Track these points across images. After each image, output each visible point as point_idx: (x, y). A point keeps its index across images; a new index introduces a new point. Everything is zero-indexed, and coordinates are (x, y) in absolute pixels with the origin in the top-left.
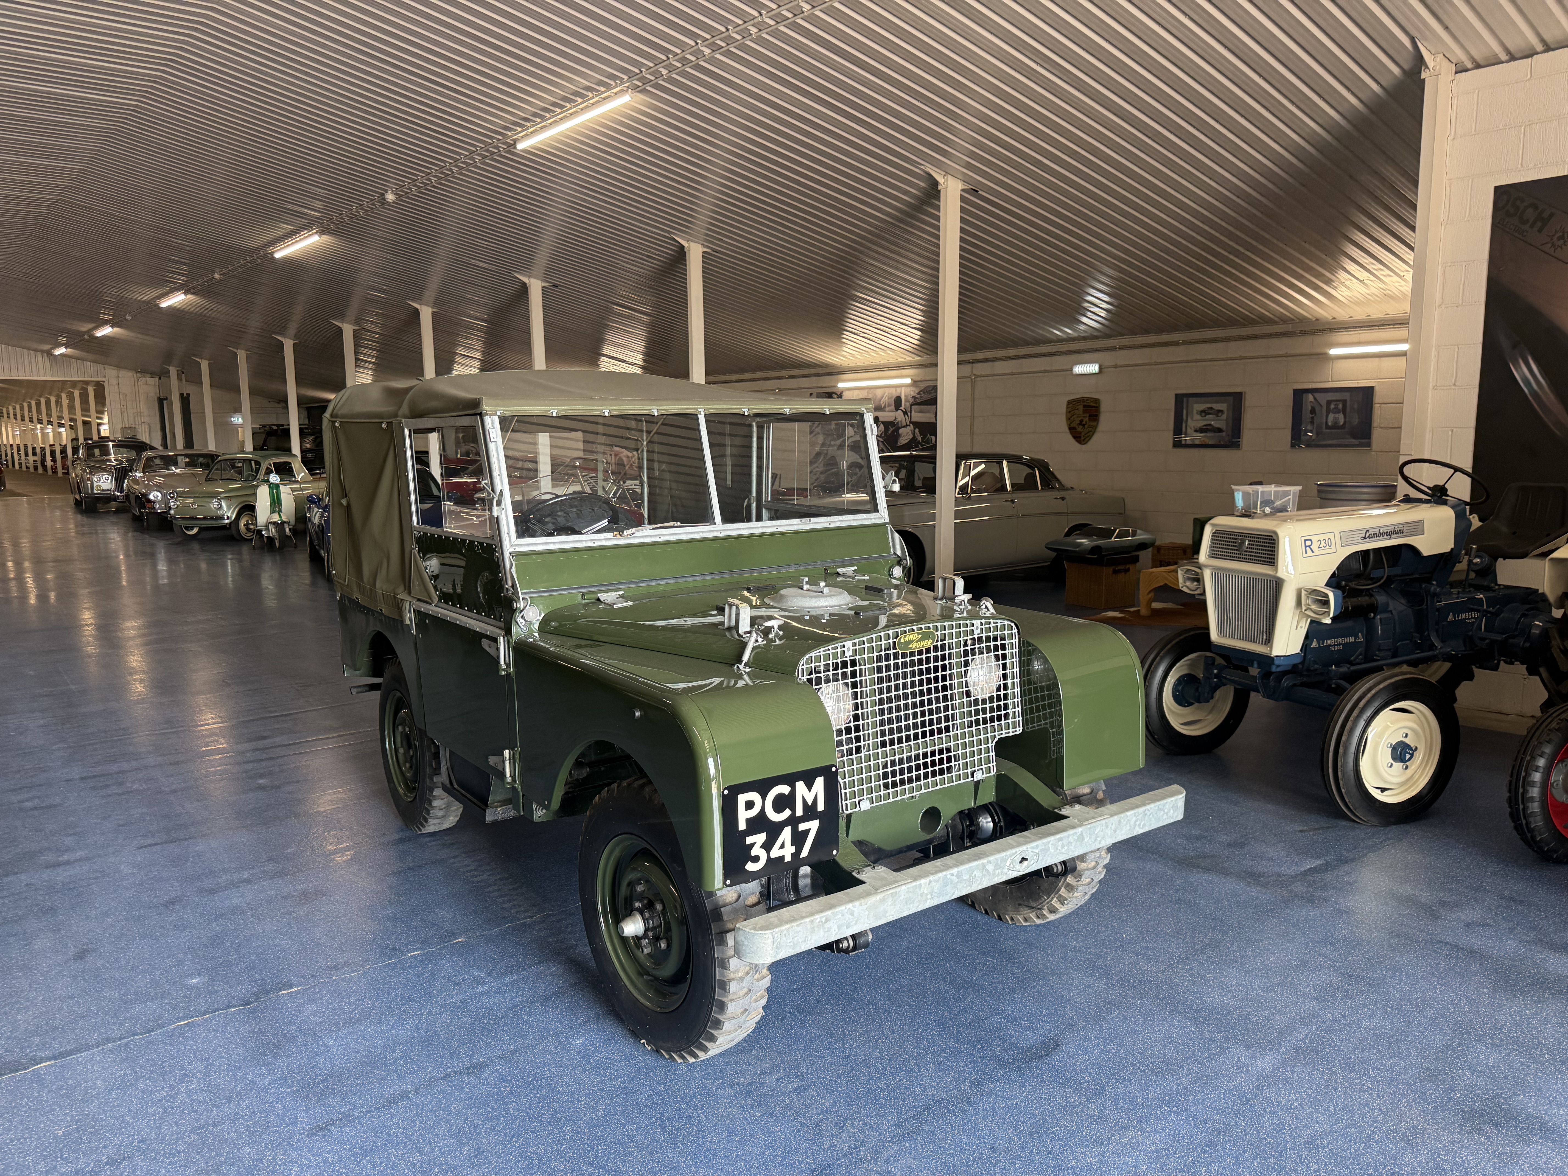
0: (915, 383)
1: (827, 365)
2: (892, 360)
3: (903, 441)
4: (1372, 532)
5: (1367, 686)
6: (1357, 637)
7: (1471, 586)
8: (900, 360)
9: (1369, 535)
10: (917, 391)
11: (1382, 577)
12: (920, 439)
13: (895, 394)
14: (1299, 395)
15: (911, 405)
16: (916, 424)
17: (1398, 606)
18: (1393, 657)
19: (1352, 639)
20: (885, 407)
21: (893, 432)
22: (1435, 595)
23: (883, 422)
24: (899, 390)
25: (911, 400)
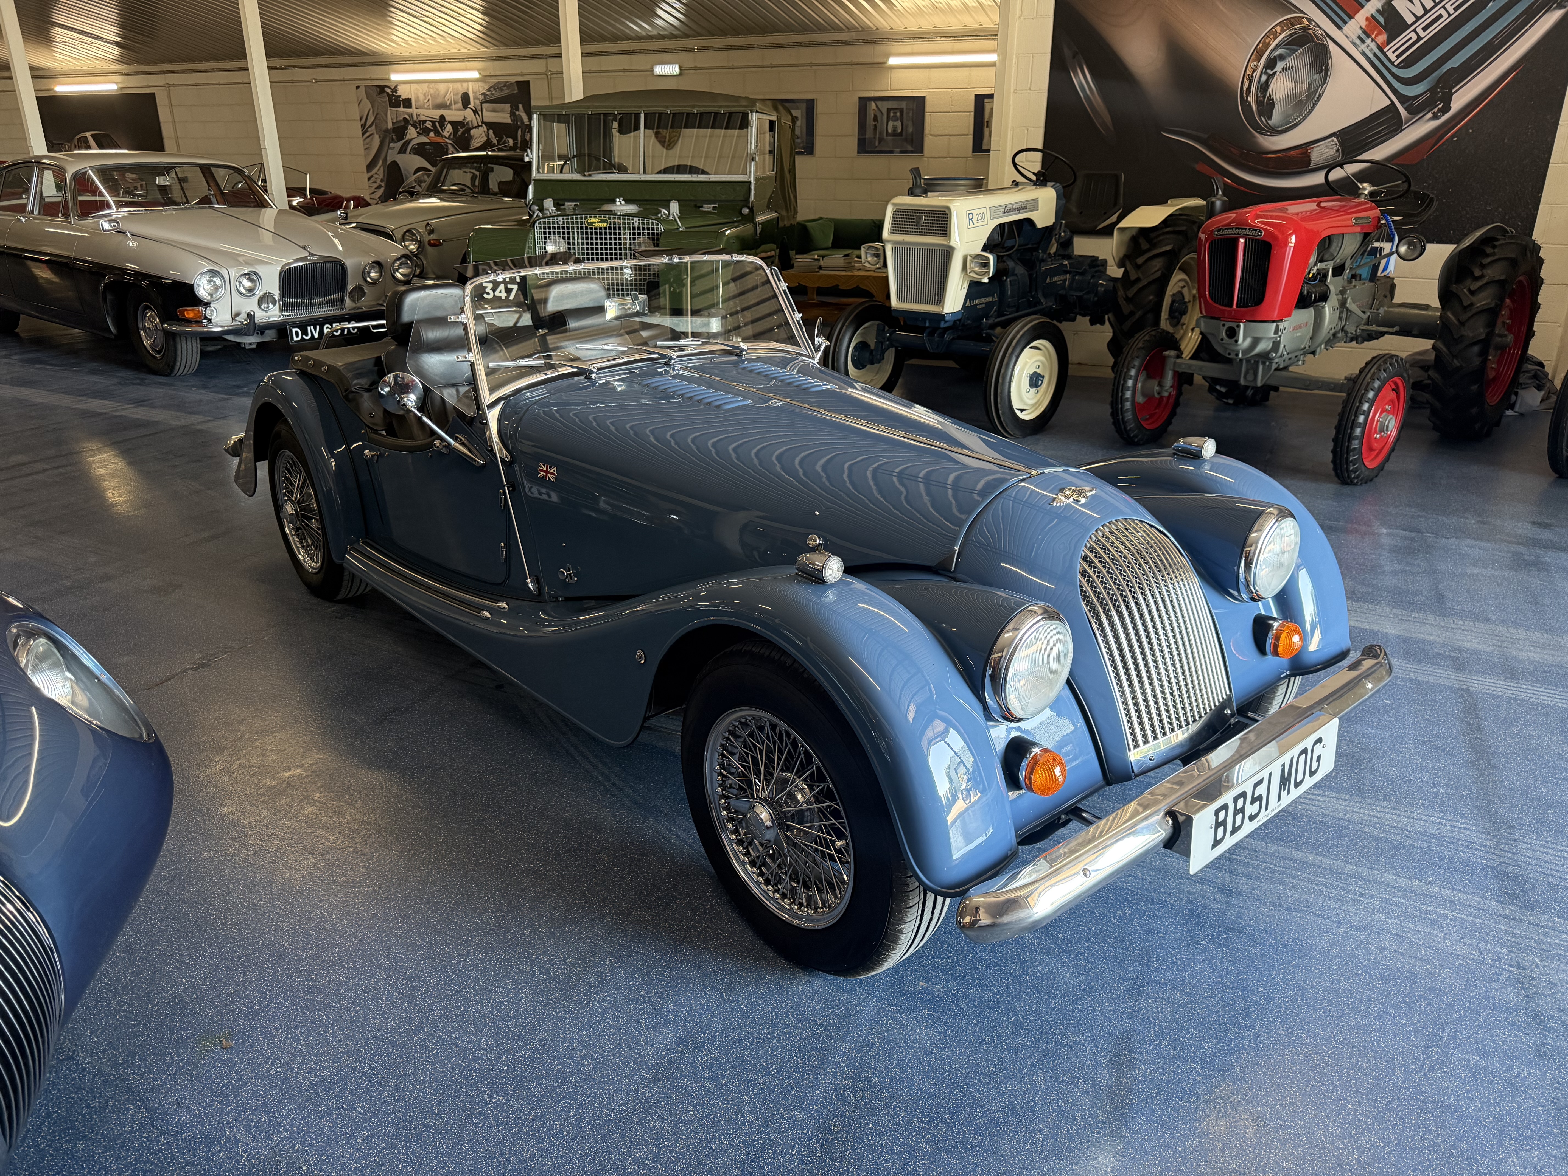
0: (484, 79)
1: (374, 54)
2: (453, 51)
3: (476, 143)
4: (1009, 207)
5: (1016, 329)
6: (993, 297)
7: (1059, 255)
8: (463, 50)
9: (1008, 211)
10: (486, 88)
11: (1013, 247)
12: (495, 141)
13: (462, 91)
14: (864, 102)
15: (482, 103)
16: (490, 125)
17: (1020, 270)
18: (1017, 311)
19: (990, 299)
20: (451, 104)
21: (463, 133)
22: (1043, 260)
23: (451, 123)
24: (465, 85)
25: (482, 98)
